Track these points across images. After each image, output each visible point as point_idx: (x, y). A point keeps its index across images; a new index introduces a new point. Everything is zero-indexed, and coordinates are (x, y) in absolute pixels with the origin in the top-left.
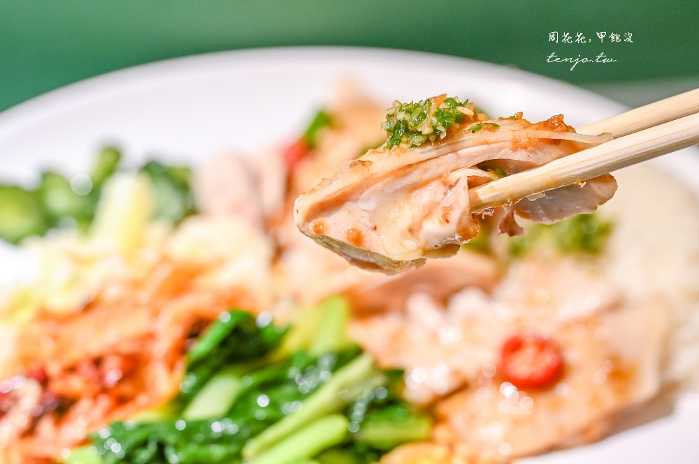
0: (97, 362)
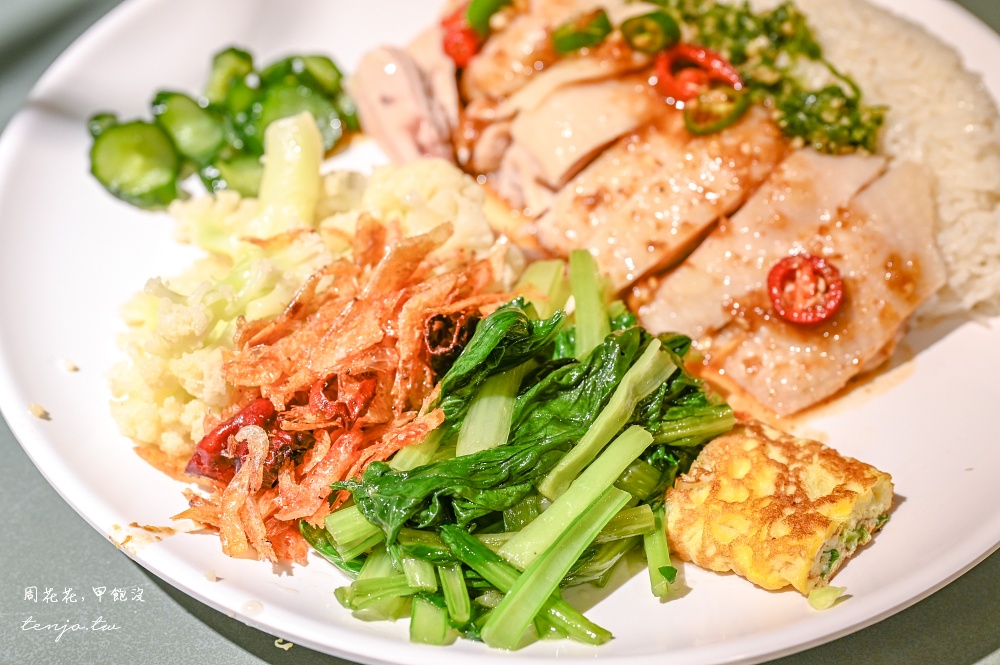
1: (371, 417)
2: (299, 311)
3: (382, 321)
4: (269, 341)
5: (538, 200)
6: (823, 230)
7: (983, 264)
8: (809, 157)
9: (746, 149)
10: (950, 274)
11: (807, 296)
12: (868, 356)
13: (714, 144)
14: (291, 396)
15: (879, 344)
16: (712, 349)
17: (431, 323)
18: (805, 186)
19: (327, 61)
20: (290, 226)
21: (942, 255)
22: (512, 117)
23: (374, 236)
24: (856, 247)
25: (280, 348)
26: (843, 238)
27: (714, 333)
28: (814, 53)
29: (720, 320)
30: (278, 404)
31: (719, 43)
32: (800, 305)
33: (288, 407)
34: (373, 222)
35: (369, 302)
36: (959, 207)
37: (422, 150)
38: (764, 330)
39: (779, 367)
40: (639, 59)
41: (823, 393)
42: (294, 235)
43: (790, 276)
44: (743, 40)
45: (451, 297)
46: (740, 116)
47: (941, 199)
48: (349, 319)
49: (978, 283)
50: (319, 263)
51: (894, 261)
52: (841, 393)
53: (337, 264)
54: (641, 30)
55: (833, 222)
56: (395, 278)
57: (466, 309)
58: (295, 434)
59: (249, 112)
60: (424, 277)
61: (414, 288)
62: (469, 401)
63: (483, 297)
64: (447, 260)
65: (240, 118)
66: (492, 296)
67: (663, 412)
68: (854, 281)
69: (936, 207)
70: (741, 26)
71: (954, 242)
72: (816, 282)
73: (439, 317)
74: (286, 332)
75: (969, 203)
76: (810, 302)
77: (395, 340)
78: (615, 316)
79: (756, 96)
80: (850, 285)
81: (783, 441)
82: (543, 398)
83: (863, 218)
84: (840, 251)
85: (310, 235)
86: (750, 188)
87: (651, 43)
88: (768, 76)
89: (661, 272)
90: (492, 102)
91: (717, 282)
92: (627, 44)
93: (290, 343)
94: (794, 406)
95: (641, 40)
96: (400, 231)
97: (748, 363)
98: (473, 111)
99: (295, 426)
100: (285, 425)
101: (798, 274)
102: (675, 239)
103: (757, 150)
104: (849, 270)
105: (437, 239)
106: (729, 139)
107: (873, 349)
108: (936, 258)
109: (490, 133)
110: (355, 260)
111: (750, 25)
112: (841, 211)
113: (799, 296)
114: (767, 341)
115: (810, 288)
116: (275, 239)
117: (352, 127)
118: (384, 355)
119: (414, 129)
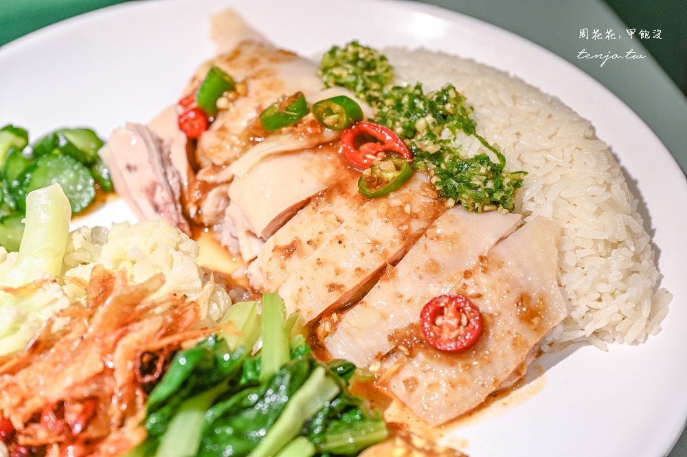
0: (59, 409)
1: (93, 432)
2: (39, 347)
3: (103, 354)
4: (12, 372)
5: (250, 248)
6: (467, 274)
7: (600, 300)
8: (459, 214)
9: (407, 209)
10: (572, 308)
11: (452, 329)
12: (503, 377)
13: (382, 205)
14: (29, 416)
15: (513, 367)
16: (381, 371)
17: (142, 356)
18: (453, 239)
19: (90, 133)
20: (38, 278)
21: (564, 294)
22: (229, 182)
23: (105, 284)
24: (494, 288)
25: (21, 376)
26: (483, 279)
27: (383, 358)
28: (469, 128)
29: (387, 347)
30: (18, 424)
31: (394, 121)
32: (445, 336)
33: (26, 425)
34: (105, 272)
35: (93, 338)
36: (580, 254)
37: (156, 208)
38: (421, 356)
39: (430, 386)
40: (329, 134)
41: (467, 408)
42: (39, 285)
43: (439, 312)
44: (413, 117)
45: (159, 335)
46: (405, 181)
47: (565, 248)
48: (75, 354)
49: (596, 315)
50: (58, 306)
51: (523, 299)
52: (482, 406)
53: (72, 308)
54: (330, 112)
55: (476, 267)
56: (115, 320)
57: (170, 345)
58: (28, 447)
59: (22, 178)
60: (141, 317)
61: (130, 327)
62: (168, 420)
63: (187, 334)
64: (161, 303)
65: (15, 183)
66: (194, 333)
67: (325, 426)
68: (491, 316)
69: (561, 254)
70: (413, 106)
71: (574, 282)
72: (460, 317)
73: (148, 352)
74: (26, 364)
75: (589, 251)
76: (454, 334)
77: (113, 370)
78: (295, 347)
79: (420, 164)
80: (488, 319)
81: (428, 448)
82: (226, 417)
83: (500, 265)
84: (480, 292)
85: (51, 284)
86: (410, 240)
87: (338, 122)
88: (432, 148)
89: (341, 309)
90: (216, 168)
91: (384, 317)
92: (319, 123)
93: (29, 373)
94: (442, 418)
95: (329, 120)
96: (125, 280)
97: (406, 382)
98: (201, 176)
99: (29, 441)
100: (22, 440)
101: (446, 310)
102: (351, 283)
103: (417, 210)
104: (487, 306)
105: (151, 287)
106: (395, 200)
107: (507, 371)
108: (559, 296)
109: (212, 194)
110: (88, 304)
111: (420, 105)
112: (482, 259)
113: (446, 330)
114: (423, 364)
115: (454, 322)
116: (24, 288)
117: (104, 190)
118: (104, 383)
119: (151, 191)
